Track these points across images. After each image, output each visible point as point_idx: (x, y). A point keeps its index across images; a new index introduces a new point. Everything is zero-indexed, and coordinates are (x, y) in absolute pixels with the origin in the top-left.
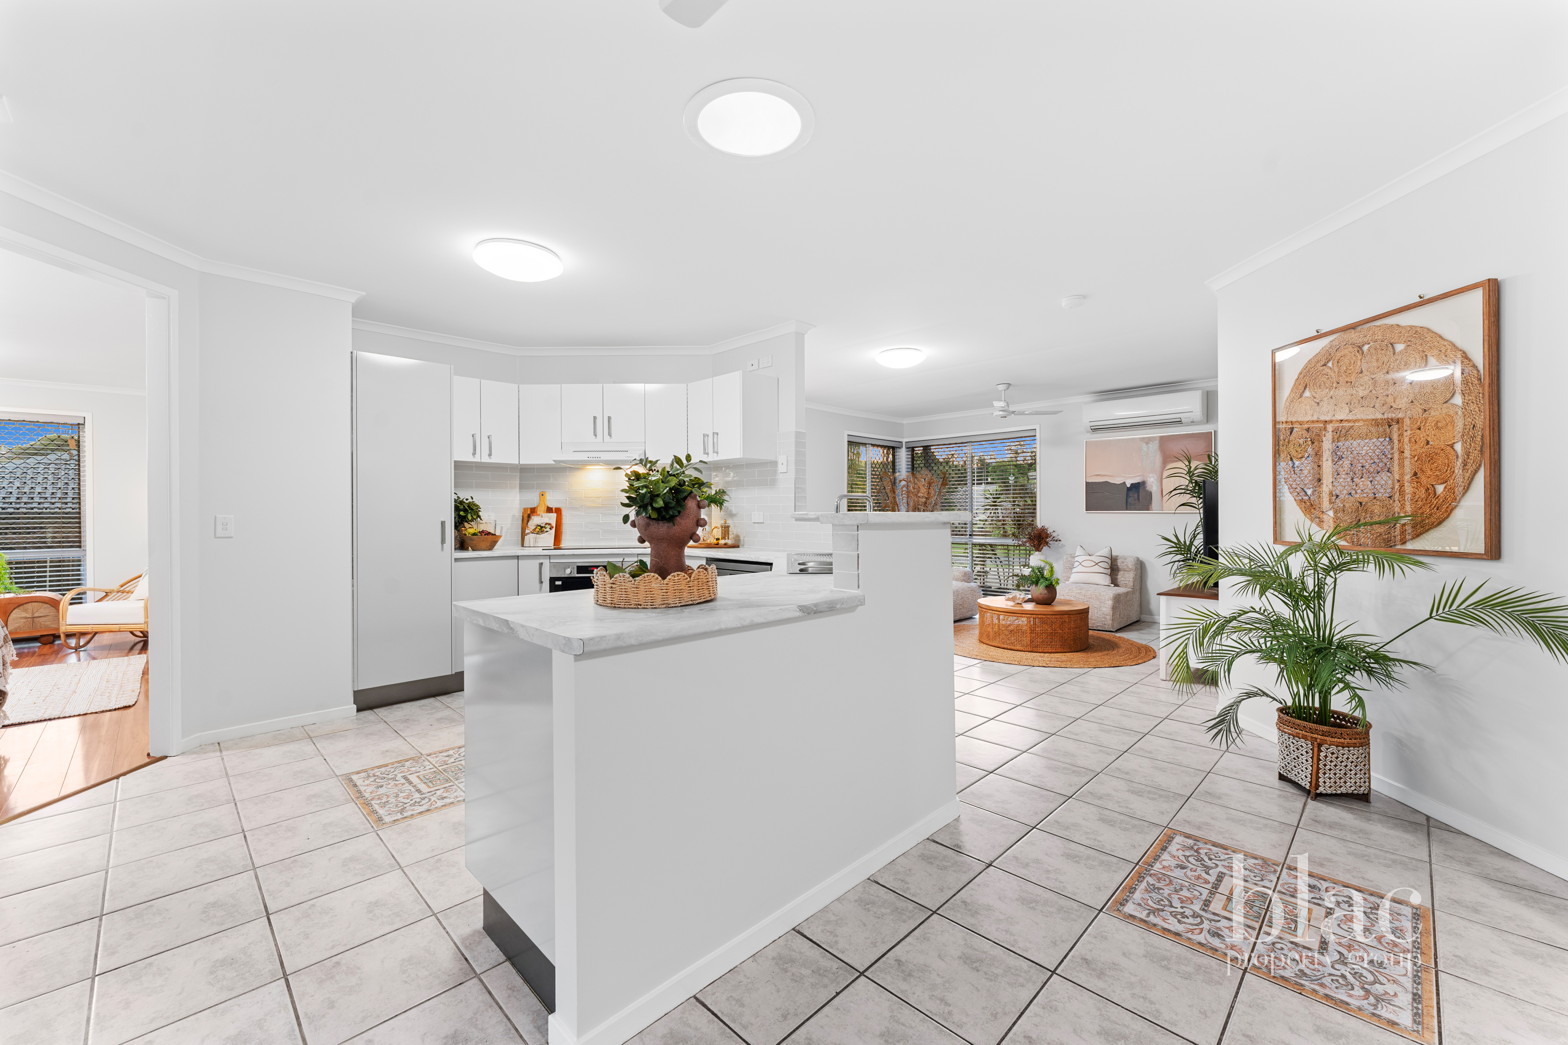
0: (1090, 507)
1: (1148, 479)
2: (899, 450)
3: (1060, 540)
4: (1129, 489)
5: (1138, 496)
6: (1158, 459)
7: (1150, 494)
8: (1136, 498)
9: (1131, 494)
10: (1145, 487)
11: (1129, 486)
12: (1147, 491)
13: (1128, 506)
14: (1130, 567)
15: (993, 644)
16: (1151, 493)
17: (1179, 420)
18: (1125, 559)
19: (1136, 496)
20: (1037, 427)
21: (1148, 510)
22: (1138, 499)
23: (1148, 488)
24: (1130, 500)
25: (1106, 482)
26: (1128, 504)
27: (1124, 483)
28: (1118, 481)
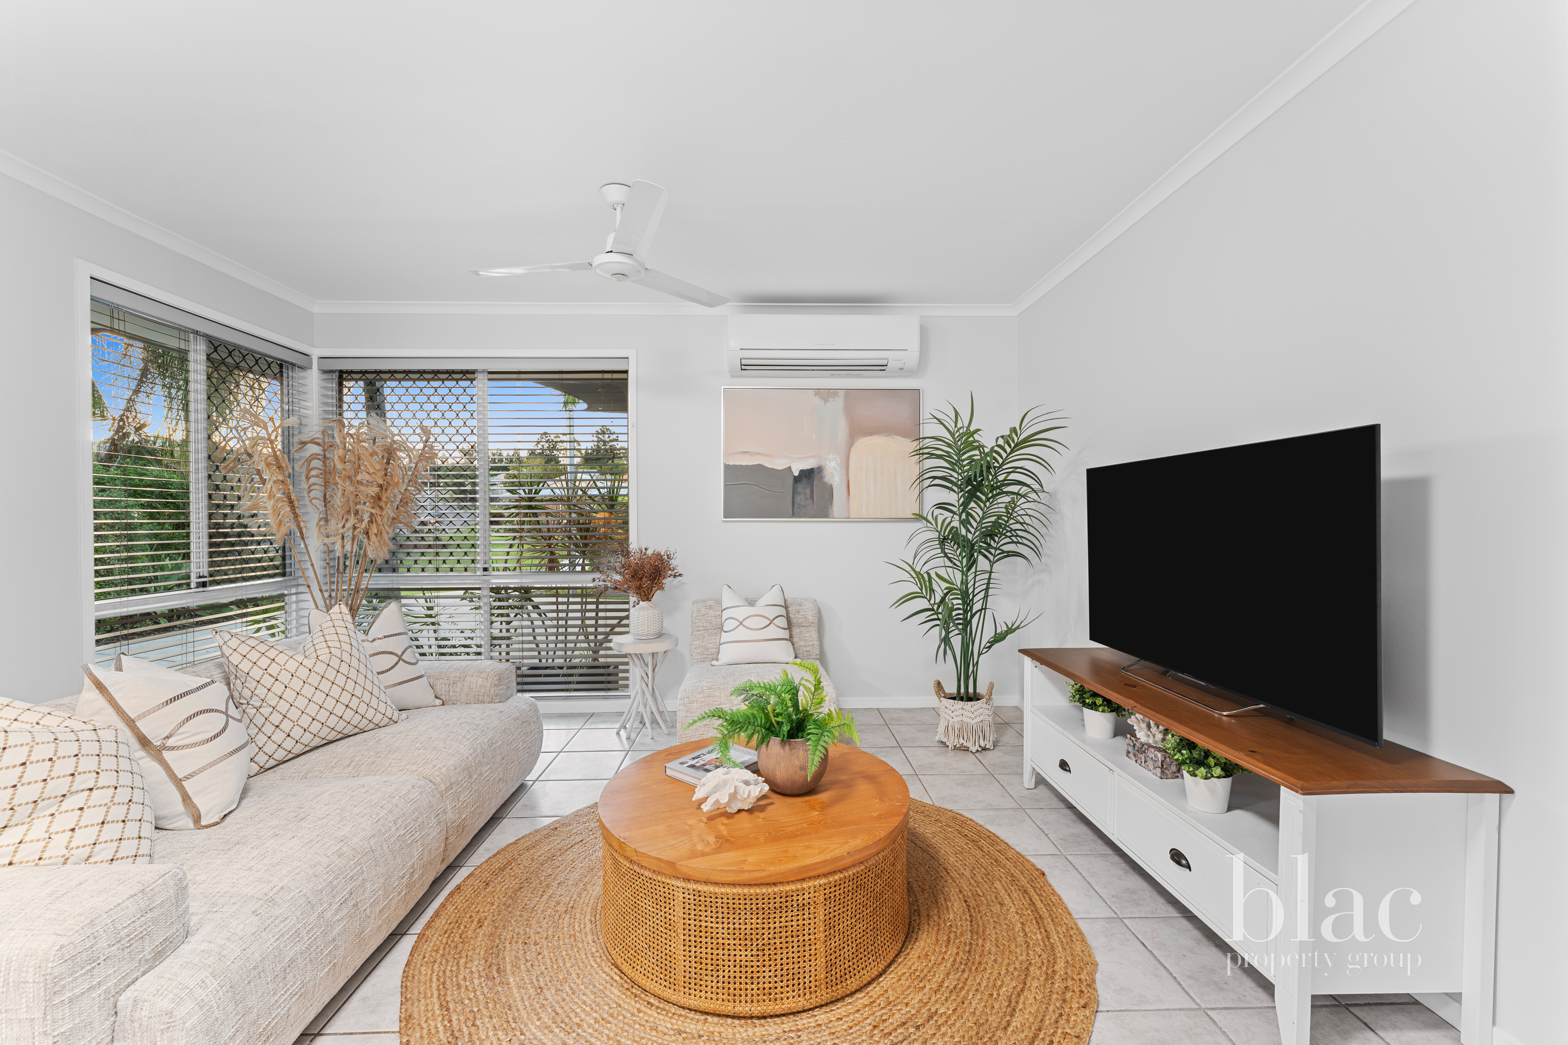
0: (730, 512)
1: (827, 462)
2: (302, 374)
3: (680, 575)
4: (797, 480)
5: (812, 492)
6: (842, 428)
7: (829, 491)
8: (808, 496)
9: (800, 487)
10: (822, 477)
11: (796, 474)
12: (826, 484)
13: (795, 511)
14: (811, 618)
15: (693, 1002)
16: (831, 486)
17: (884, 362)
18: (800, 605)
19: (808, 491)
20: (631, 353)
21: (826, 516)
22: (812, 498)
23: (827, 479)
24: (798, 499)
25: (760, 467)
26: (796, 506)
27: (790, 468)
28: (779, 464)
